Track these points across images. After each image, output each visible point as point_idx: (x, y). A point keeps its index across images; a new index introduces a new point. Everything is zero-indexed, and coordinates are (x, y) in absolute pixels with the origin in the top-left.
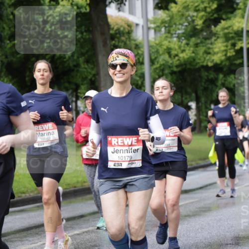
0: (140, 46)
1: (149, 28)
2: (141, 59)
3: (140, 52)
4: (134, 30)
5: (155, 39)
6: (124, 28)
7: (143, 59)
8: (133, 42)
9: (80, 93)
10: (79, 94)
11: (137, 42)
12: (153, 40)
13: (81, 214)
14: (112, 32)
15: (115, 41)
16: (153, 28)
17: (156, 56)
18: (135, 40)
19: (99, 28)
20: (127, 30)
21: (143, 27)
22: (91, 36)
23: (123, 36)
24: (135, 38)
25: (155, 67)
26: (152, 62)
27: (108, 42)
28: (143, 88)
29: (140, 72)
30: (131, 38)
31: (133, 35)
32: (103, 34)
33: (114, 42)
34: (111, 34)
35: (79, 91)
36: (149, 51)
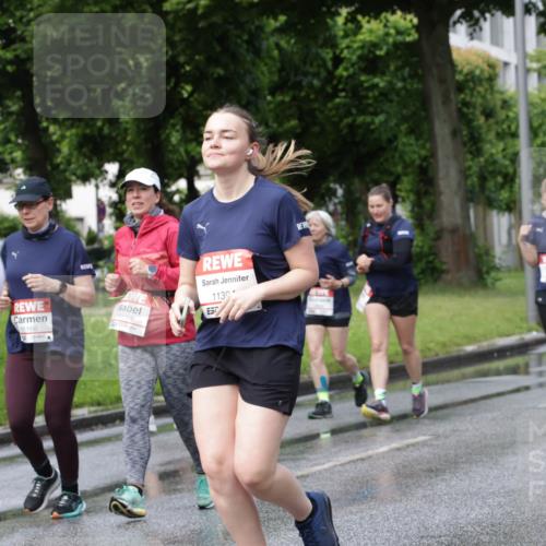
0: (512, 102)
1: (528, 71)
2: (513, 128)
3: (511, 114)
4: (501, 74)
5: (539, 90)
6: (482, 71)
7: (517, 127)
8: (498, 96)
9: (400, 190)
10: (398, 193)
11: (506, 96)
12: (536, 92)
13: (403, 412)
14: (459, 77)
15: (466, 95)
16: (535, 70)
17: (540, 121)
18: (502, 93)
19: (435, 71)
20: (486, 75)
21: (516, 67)
22: (420, 86)
23: (481, 85)
24: (502, 89)
25: (539, 141)
26: (534, 132)
27: (452, 96)
28: (517, 181)
29: (510, 151)
30: (496, 88)
31: (499, 83)
32: (442, 81)
33: (462, 96)
34: (458, 82)
35: (398, 186)
36: (529, 112)
